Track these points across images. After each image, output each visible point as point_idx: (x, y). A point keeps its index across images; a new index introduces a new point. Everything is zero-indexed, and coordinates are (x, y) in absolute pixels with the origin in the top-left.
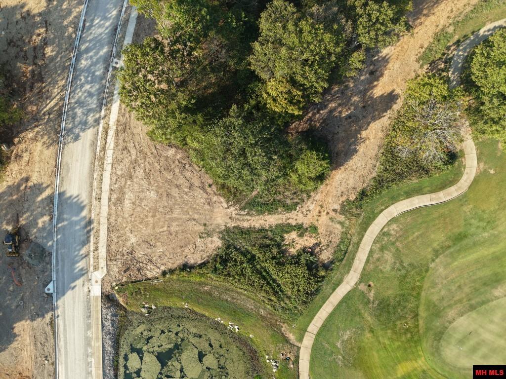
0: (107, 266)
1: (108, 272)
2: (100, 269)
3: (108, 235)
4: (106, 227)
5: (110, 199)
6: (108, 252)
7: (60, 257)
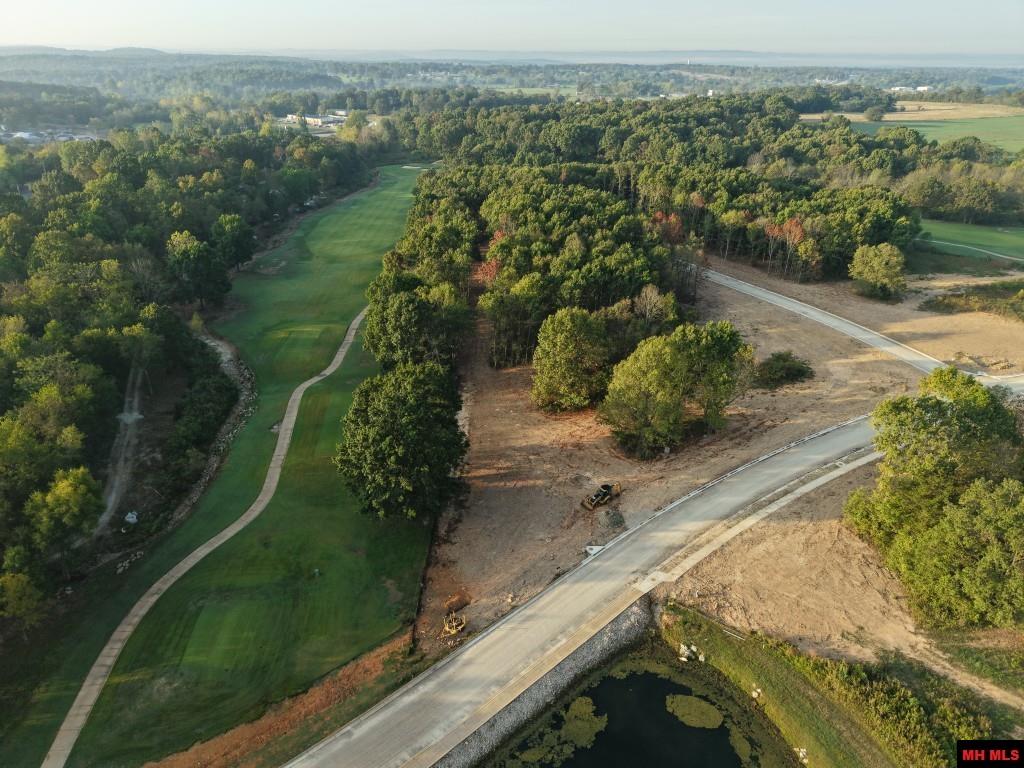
0: (682, 577)
1: (677, 582)
2: (669, 574)
3: (710, 556)
4: (714, 549)
5: (741, 534)
6: (696, 567)
7: (632, 538)
